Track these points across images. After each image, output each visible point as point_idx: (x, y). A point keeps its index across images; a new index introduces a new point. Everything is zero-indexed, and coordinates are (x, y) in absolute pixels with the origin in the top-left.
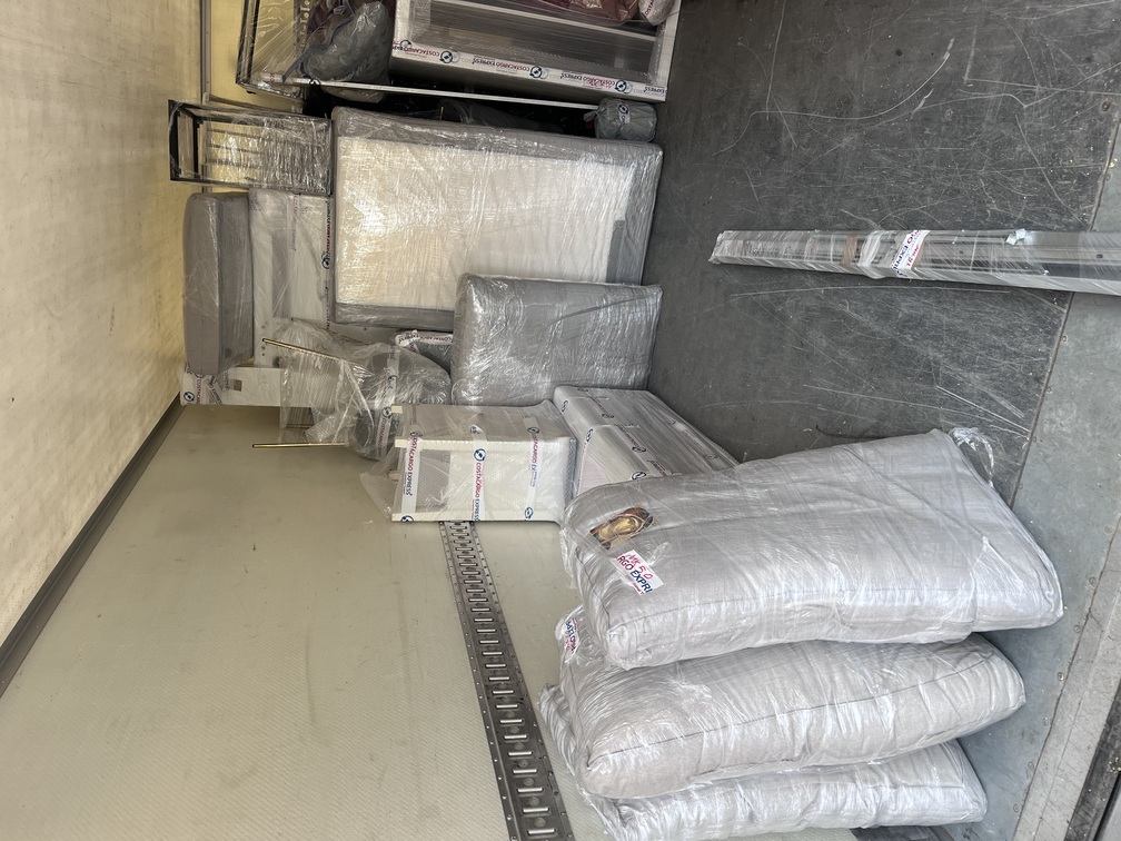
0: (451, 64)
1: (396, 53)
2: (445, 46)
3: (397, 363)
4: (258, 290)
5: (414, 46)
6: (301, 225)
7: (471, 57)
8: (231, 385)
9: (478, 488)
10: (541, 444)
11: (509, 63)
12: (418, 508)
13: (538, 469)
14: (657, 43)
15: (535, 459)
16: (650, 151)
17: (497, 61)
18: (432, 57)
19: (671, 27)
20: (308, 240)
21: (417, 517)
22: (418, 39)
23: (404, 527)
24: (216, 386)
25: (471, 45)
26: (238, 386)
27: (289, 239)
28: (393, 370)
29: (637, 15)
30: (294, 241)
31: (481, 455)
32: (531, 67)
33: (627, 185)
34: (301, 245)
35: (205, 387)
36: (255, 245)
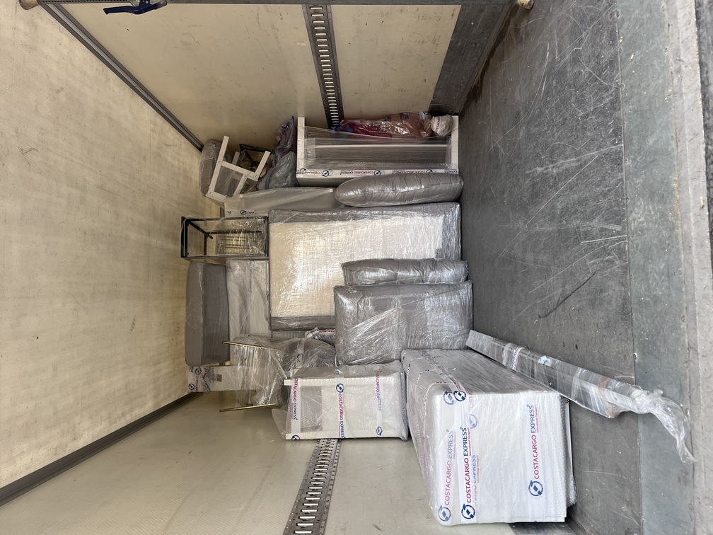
0: (328, 177)
1: (298, 176)
2: (324, 168)
3: (303, 346)
4: (231, 317)
5: (308, 171)
6: (255, 277)
7: (339, 171)
8: (216, 378)
9: (342, 413)
10: (382, 379)
11: (361, 171)
12: (302, 430)
13: (382, 397)
14: (448, 147)
15: (378, 390)
16: (452, 205)
17: (354, 171)
18: (318, 175)
19: (455, 137)
20: (259, 286)
21: (302, 436)
22: (310, 167)
23: (294, 443)
24: (207, 379)
25: (339, 165)
26: (219, 378)
27: (248, 286)
28: (300, 351)
29: (433, 134)
30: (250, 287)
31: (340, 388)
32: (374, 171)
33: (440, 227)
34: (255, 290)
35: (201, 380)
36: (230, 292)
